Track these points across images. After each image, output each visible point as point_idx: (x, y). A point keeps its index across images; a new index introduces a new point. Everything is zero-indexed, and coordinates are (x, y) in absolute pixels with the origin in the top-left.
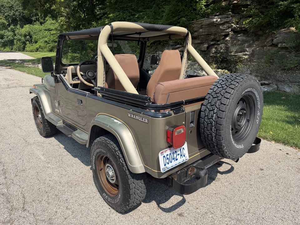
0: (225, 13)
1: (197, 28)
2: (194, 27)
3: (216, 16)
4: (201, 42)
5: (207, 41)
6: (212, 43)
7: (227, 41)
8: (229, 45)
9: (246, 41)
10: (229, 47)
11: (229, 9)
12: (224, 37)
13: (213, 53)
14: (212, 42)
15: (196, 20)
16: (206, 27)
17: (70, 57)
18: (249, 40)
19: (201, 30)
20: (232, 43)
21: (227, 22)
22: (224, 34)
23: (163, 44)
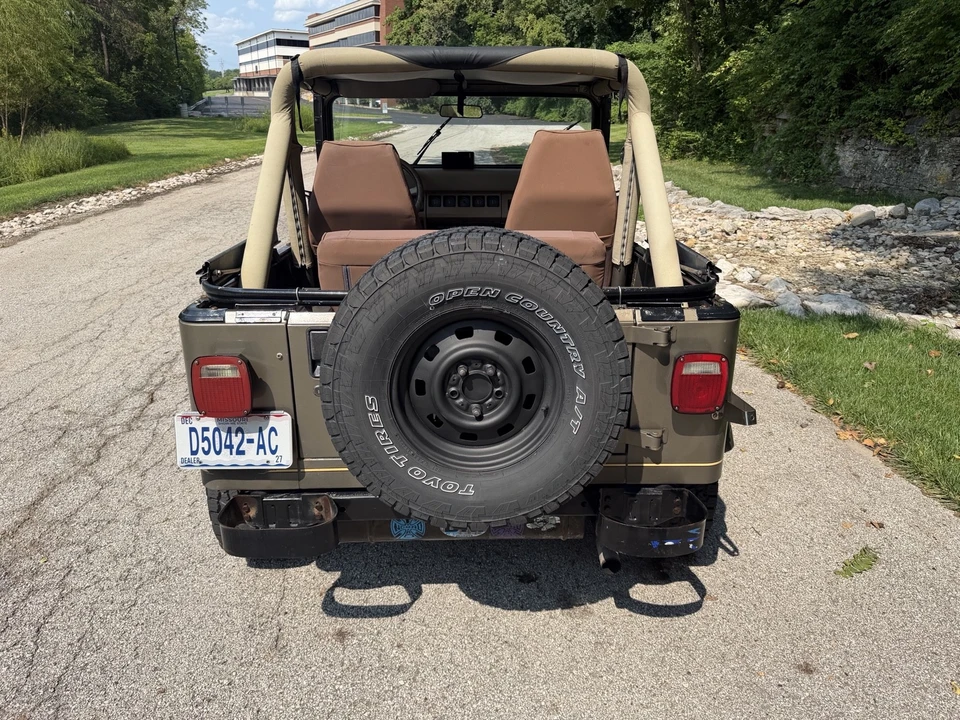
17: (675, 142)
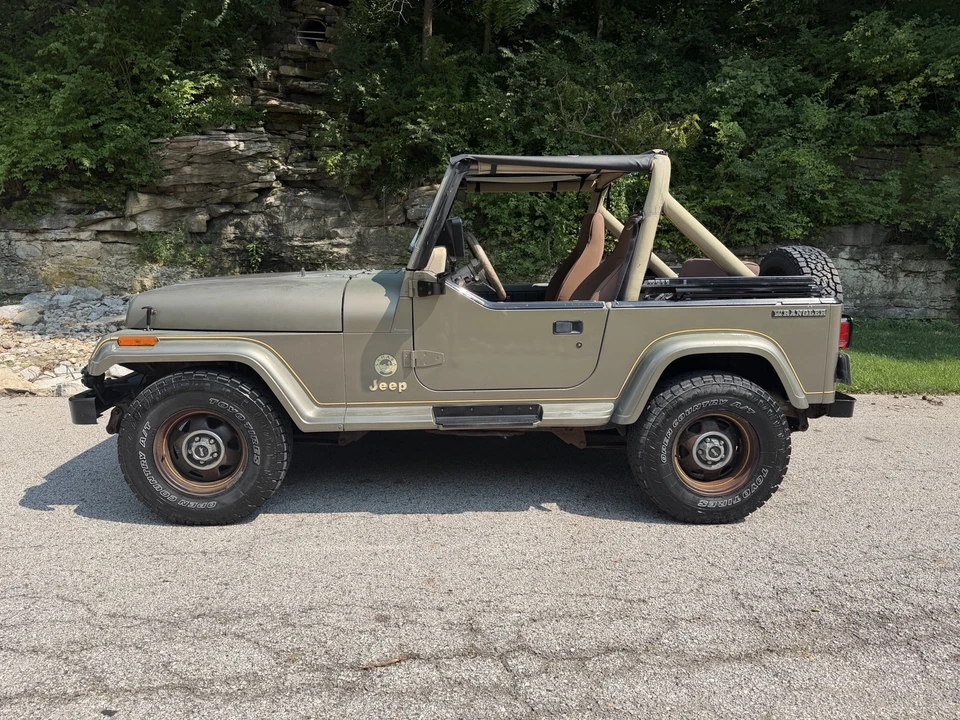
0: (248, 129)
1: (173, 161)
2: (164, 158)
3: (229, 131)
4: (187, 205)
5: (204, 203)
6: (223, 210)
7: (270, 206)
8: (281, 218)
9: (328, 211)
10: (281, 224)
11: (258, 120)
12: (257, 195)
13: (230, 241)
14: (222, 207)
15: (171, 138)
16: (206, 161)
18: (333, 207)
19: (187, 169)
20: (288, 213)
21: (262, 155)
22: (258, 185)
23: (31, 205)
